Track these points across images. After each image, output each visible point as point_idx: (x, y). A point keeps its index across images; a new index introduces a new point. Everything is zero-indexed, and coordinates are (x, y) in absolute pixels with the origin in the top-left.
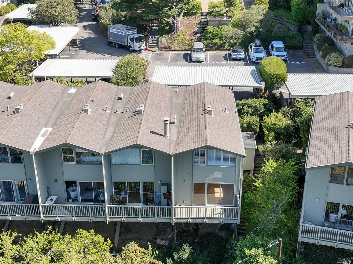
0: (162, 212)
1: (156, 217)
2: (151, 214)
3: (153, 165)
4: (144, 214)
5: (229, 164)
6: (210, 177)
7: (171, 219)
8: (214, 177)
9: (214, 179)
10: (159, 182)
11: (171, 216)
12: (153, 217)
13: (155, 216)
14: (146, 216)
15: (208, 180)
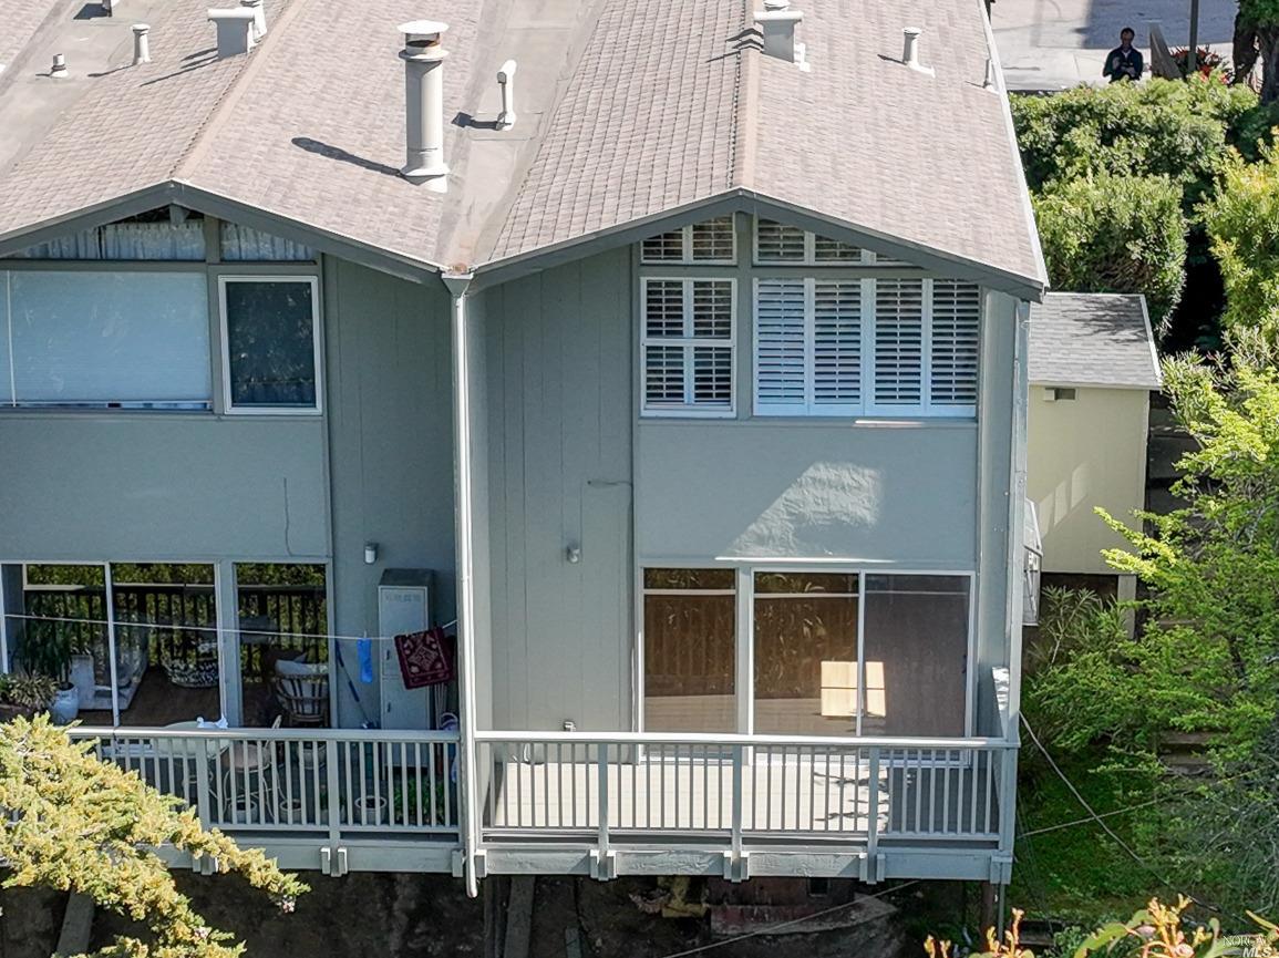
0: (384, 793)
1: (335, 827)
2: (296, 806)
3: (319, 408)
4: (241, 807)
5: (926, 408)
6: (775, 518)
7: (457, 839)
8: (808, 510)
9: (807, 533)
10: (369, 556)
11: (454, 821)
12: (311, 828)
13: (325, 821)
14: (257, 820)
15: (761, 540)
